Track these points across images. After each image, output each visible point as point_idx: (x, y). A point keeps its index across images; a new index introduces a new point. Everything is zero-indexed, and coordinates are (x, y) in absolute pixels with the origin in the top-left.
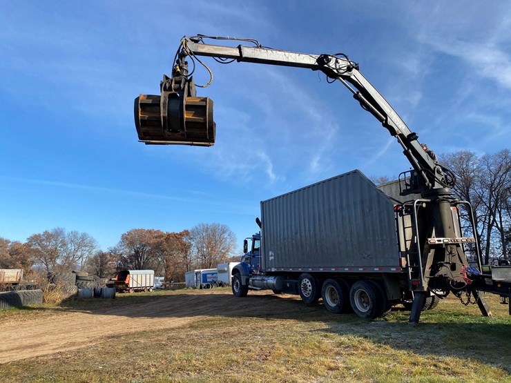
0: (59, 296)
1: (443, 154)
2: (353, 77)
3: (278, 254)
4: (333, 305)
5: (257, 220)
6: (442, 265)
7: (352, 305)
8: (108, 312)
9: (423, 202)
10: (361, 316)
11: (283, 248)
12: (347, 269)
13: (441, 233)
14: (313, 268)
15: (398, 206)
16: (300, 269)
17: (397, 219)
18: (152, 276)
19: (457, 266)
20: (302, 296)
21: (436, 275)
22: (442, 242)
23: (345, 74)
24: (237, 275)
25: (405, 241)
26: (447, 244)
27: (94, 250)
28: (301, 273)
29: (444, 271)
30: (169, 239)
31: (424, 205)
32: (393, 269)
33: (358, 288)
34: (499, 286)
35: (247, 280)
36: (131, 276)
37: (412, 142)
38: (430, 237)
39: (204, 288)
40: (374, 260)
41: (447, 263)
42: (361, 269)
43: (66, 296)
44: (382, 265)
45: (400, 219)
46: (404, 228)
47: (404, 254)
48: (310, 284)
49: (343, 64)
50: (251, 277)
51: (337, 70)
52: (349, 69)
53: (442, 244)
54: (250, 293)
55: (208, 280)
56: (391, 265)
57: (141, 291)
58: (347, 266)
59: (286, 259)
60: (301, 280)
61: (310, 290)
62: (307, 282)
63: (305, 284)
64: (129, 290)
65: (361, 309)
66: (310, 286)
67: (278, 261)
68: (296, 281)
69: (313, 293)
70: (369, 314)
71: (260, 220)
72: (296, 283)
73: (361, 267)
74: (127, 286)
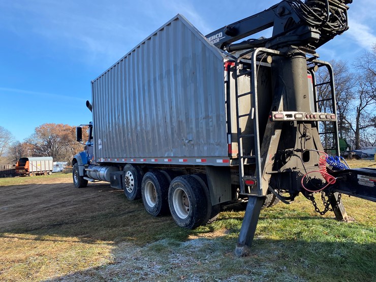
3: (105, 142)
4: (152, 205)
5: (88, 103)
6: (290, 154)
7: (170, 209)
9: (269, 54)
11: (108, 135)
12: (166, 160)
13: (291, 105)
14: (135, 158)
15: (230, 61)
16: (123, 160)
18: (51, 162)
19: (312, 154)
21: (282, 170)
22: (293, 119)
25: (238, 117)
26: (300, 122)
28: (124, 164)
29: (293, 163)
31: (270, 59)
32: (219, 161)
36: (30, 162)
38: (276, 109)
40: (196, 148)
41: (298, 151)
42: (181, 160)
44: (205, 155)
45: (232, 81)
46: (237, 97)
47: (235, 138)
48: (132, 177)
50: (87, 167)
53: (292, 122)
56: (217, 154)
57: (41, 174)
58: (166, 156)
59: (111, 148)
60: (125, 173)
61: (132, 185)
62: (130, 176)
63: (128, 177)
64: (29, 174)
65: (181, 213)
66: (132, 180)
67: (106, 150)
68: (121, 173)
69: (135, 189)
70: (188, 222)
71: (91, 103)
72: (121, 175)
73: (181, 157)
74: (27, 170)
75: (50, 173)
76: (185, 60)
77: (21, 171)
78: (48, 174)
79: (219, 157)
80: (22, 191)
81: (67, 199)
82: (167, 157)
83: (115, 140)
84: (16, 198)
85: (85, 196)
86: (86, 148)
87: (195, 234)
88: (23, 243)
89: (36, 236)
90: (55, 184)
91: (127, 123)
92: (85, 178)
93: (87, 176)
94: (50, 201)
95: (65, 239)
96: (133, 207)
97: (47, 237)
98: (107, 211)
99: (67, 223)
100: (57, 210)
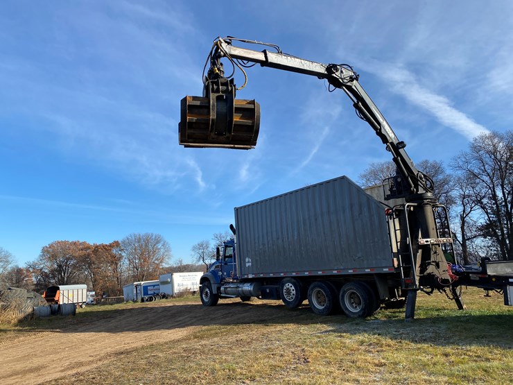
0: (14, 316)
1: (373, 164)
2: (353, 87)
3: (256, 260)
4: (321, 308)
5: (231, 227)
6: (429, 264)
7: (342, 306)
8: (80, 329)
9: (411, 206)
10: (352, 316)
11: (262, 254)
12: (335, 272)
13: (426, 235)
14: (297, 272)
15: (388, 210)
16: (282, 274)
17: (388, 222)
18: (85, 291)
19: (440, 264)
20: (284, 300)
21: (425, 274)
22: (429, 243)
23: (348, 84)
24: (206, 283)
25: (397, 242)
26: (433, 245)
27: (10, 266)
28: (283, 278)
29: (431, 269)
30: (97, 251)
31: (412, 209)
32: (386, 270)
33: (348, 289)
34: (494, 280)
35: (219, 289)
36: (62, 292)
37: (400, 150)
39: (147, 300)
40: (365, 262)
41: (433, 262)
43: (21, 316)
44: (374, 266)
45: (391, 222)
46: (395, 230)
47: (396, 255)
48: (293, 288)
49: (347, 73)
50: (223, 285)
51: (342, 79)
52: (352, 79)
53: (429, 245)
54: (221, 301)
55: (149, 292)
56: (384, 266)
58: (335, 268)
60: (283, 285)
61: (294, 295)
62: (290, 286)
63: (287, 289)
65: (353, 309)
66: (293, 290)
67: (257, 267)
68: (276, 286)
69: (297, 297)
70: (361, 313)
71: (234, 227)
72: (277, 288)
73: (351, 269)
74: (57, 302)
75: (84, 306)
78: (81, 306)
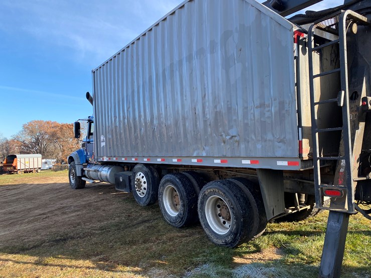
3: (109, 139)
4: (173, 213)
5: (88, 95)
7: (201, 220)
11: (114, 131)
12: (194, 161)
14: (149, 157)
16: (133, 159)
17: (297, 58)
18: (40, 159)
20: (136, 195)
21: (370, 176)
25: (313, 104)
30: (63, 128)
31: (355, 28)
32: (282, 164)
33: (212, 193)
35: (83, 171)
36: (18, 159)
40: (242, 146)
42: (217, 161)
44: (259, 154)
45: (304, 59)
46: (312, 77)
47: (308, 133)
48: (145, 179)
50: (85, 166)
56: (278, 154)
57: (30, 172)
58: (195, 155)
59: (117, 145)
60: (135, 174)
61: (145, 189)
62: (141, 178)
63: (139, 180)
64: (17, 172)
65: (216, 227)
66: (145, 182)
67: (110, 148)
68: (130, 174)
69: (148, 193)
70: (229, 239)
71: (91, 94)
72: (129, 177)
73: (217, 158)
74: (15, 168)
75: (39, 171)
76: (226, 35)
77: (9, 168)
78: (37, 171)
79: (282, 158)
80: (13, 192)
81: (66, 203)
82: (195, 157)
83: (123, 135)
84: (6, 202)
85: (85, 199)
86: (83, 145)
87: (240, 255)
88: (20, 270)
89: (36, 258)
90: (48, 184)
91: (140, 116)
92: (83, 179)
93: (85, 176)
94: (45, 205)
95: (74, 263)
96: (146, 214)
97: (50, 260)
98: (117, 219)
99: (72, 238)
100: (56, 218)
